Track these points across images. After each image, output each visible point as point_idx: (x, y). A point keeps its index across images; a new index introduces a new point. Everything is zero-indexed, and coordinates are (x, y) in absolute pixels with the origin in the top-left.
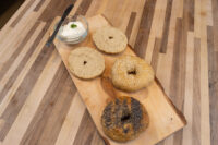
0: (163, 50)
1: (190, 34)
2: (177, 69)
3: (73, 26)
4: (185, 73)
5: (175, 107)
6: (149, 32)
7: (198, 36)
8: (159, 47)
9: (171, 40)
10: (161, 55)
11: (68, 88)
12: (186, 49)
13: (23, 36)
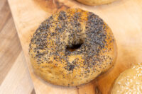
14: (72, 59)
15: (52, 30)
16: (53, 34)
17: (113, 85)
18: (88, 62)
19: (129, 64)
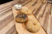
5: (44, 29)
10: (41, 18)
11: (12, 19)
13: (5, 7)
18: (24, 18)
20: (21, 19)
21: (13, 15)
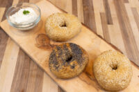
0: (109, 22)
1: (126, 5)
2: (126, 35)
3: (25, 13)
4: (134, 37)
6: (93, 10)
7: (134, 6)
8: (106, 20)
9: (113, 12)
10: (109, 26)
12: (127, 17)
14: (72, 64)
15: (57, 55)
16: (59, 57)
17: (93, 69)
18: (79, 62)
19: (95, 58)
20: (73, 67)
21: (26, 54)
